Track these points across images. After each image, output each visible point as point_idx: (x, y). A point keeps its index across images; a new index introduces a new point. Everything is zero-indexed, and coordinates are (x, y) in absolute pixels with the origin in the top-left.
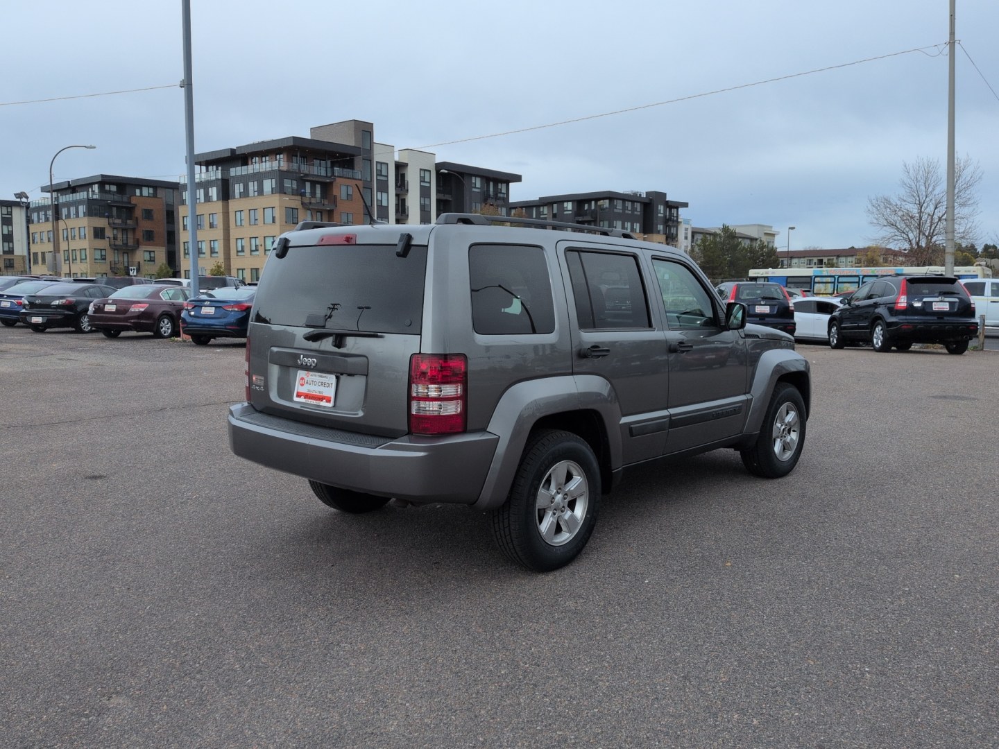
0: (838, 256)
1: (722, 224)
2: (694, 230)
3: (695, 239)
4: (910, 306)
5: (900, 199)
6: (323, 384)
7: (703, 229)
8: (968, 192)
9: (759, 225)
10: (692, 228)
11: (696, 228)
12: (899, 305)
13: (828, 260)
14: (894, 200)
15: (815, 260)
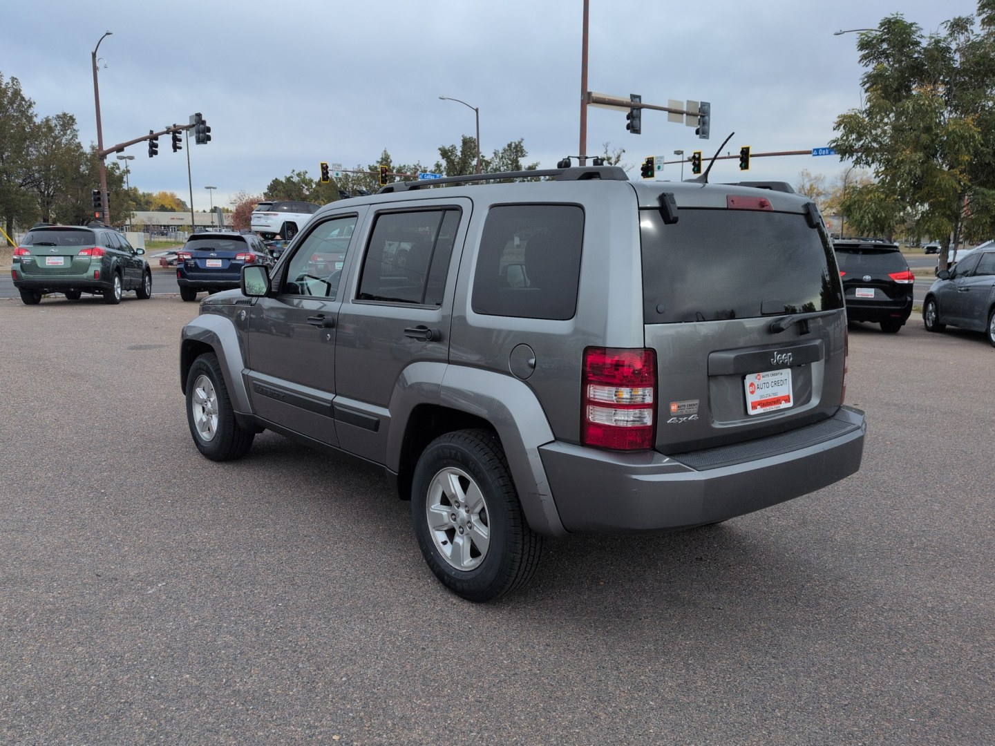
6: (776, 383)
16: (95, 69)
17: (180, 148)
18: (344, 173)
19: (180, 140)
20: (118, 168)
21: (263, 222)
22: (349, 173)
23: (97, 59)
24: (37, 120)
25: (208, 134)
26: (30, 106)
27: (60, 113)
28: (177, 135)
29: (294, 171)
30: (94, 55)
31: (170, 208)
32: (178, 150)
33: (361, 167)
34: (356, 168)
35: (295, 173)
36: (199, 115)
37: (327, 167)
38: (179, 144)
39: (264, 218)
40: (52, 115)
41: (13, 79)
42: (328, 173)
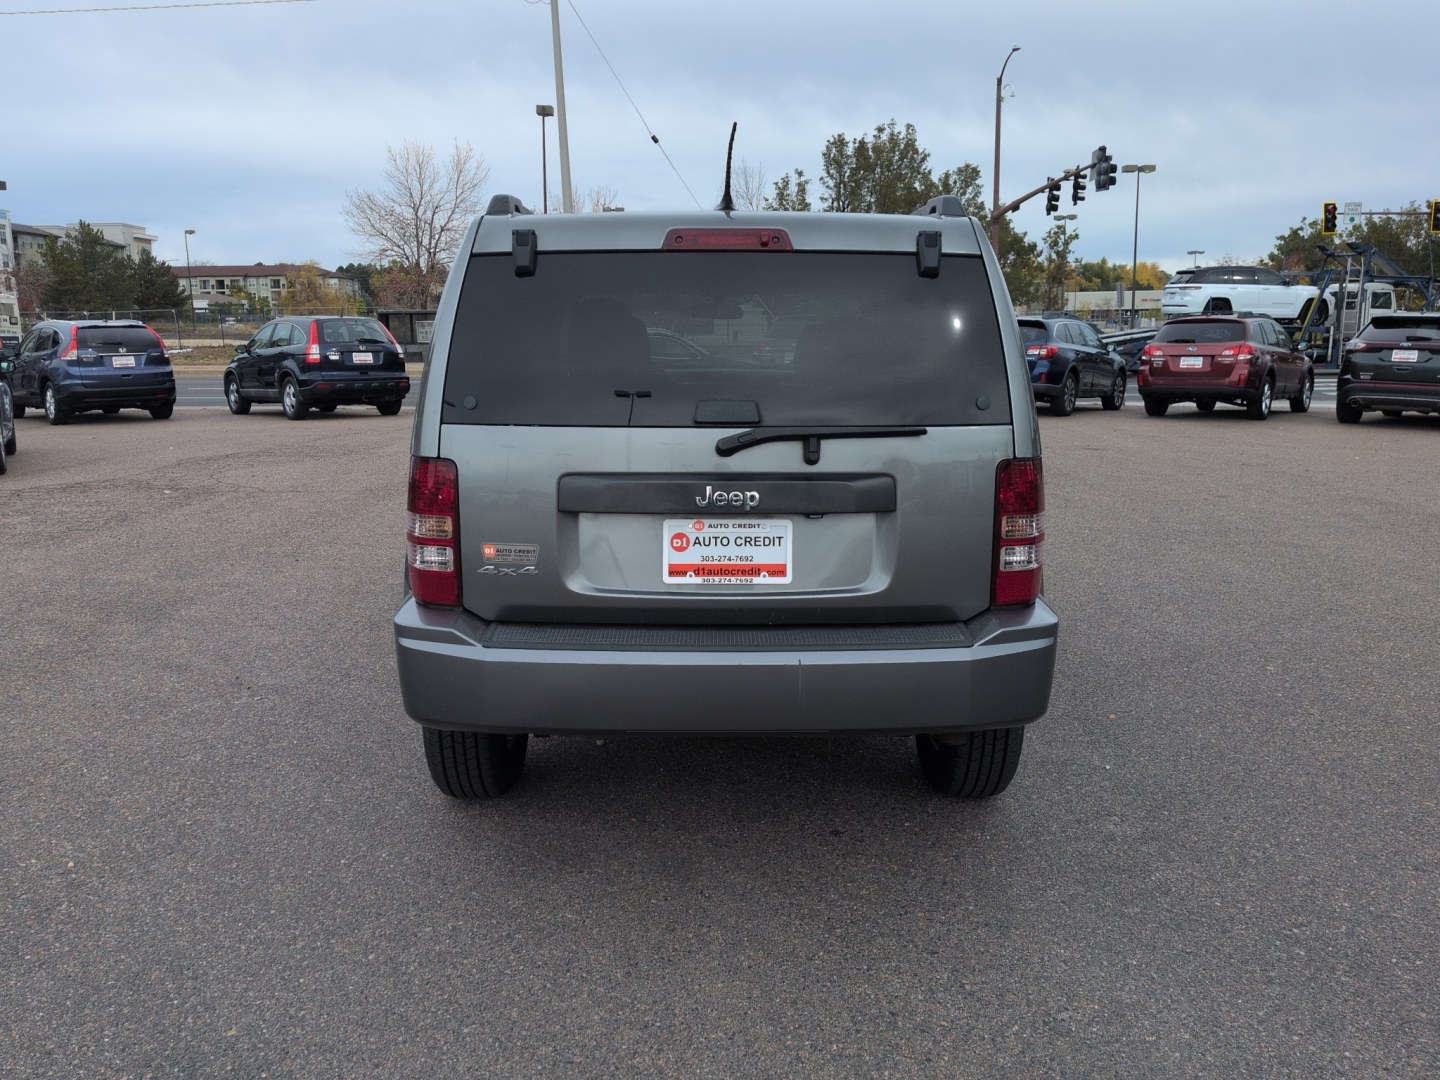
0: (246, 277)
1: (78, 221)
2: (17, 229)
3: (20, 242)
4: (325, 359)
5: (387, 197)
7: (30, 227)
8: (474, 194)
9: (124, 225)
10: (13, 225)
11: (18, 225)
12: (311, 357)
13: (232, 281)
14: (380, 199)
15: (212, 281)
16: (999, 100)
17: (1082, 199)
18: (1384, 217)
19: (1083, 188)
20: (1064, 233)
21: (1177, 299)
22: (1394, 217)
23: (1003, 86)
24: (935, 178)
25: (1112, 175)
26: (923, 160)
27: (962, 165)
28: (1080, 180)
29: (1305, 219)
30: (1000, 81)
31: (1146, 284)
32: (1078, 202)
33: (1416, 205)
34: (1406, 206)
35: (1307, 222)
36: (1103, 149)
37: (1335, 208)
38: (1081, 193)
39: (1181, 294)
40: (953, 168)
41: (909, 126)
42: (1335, 218)
